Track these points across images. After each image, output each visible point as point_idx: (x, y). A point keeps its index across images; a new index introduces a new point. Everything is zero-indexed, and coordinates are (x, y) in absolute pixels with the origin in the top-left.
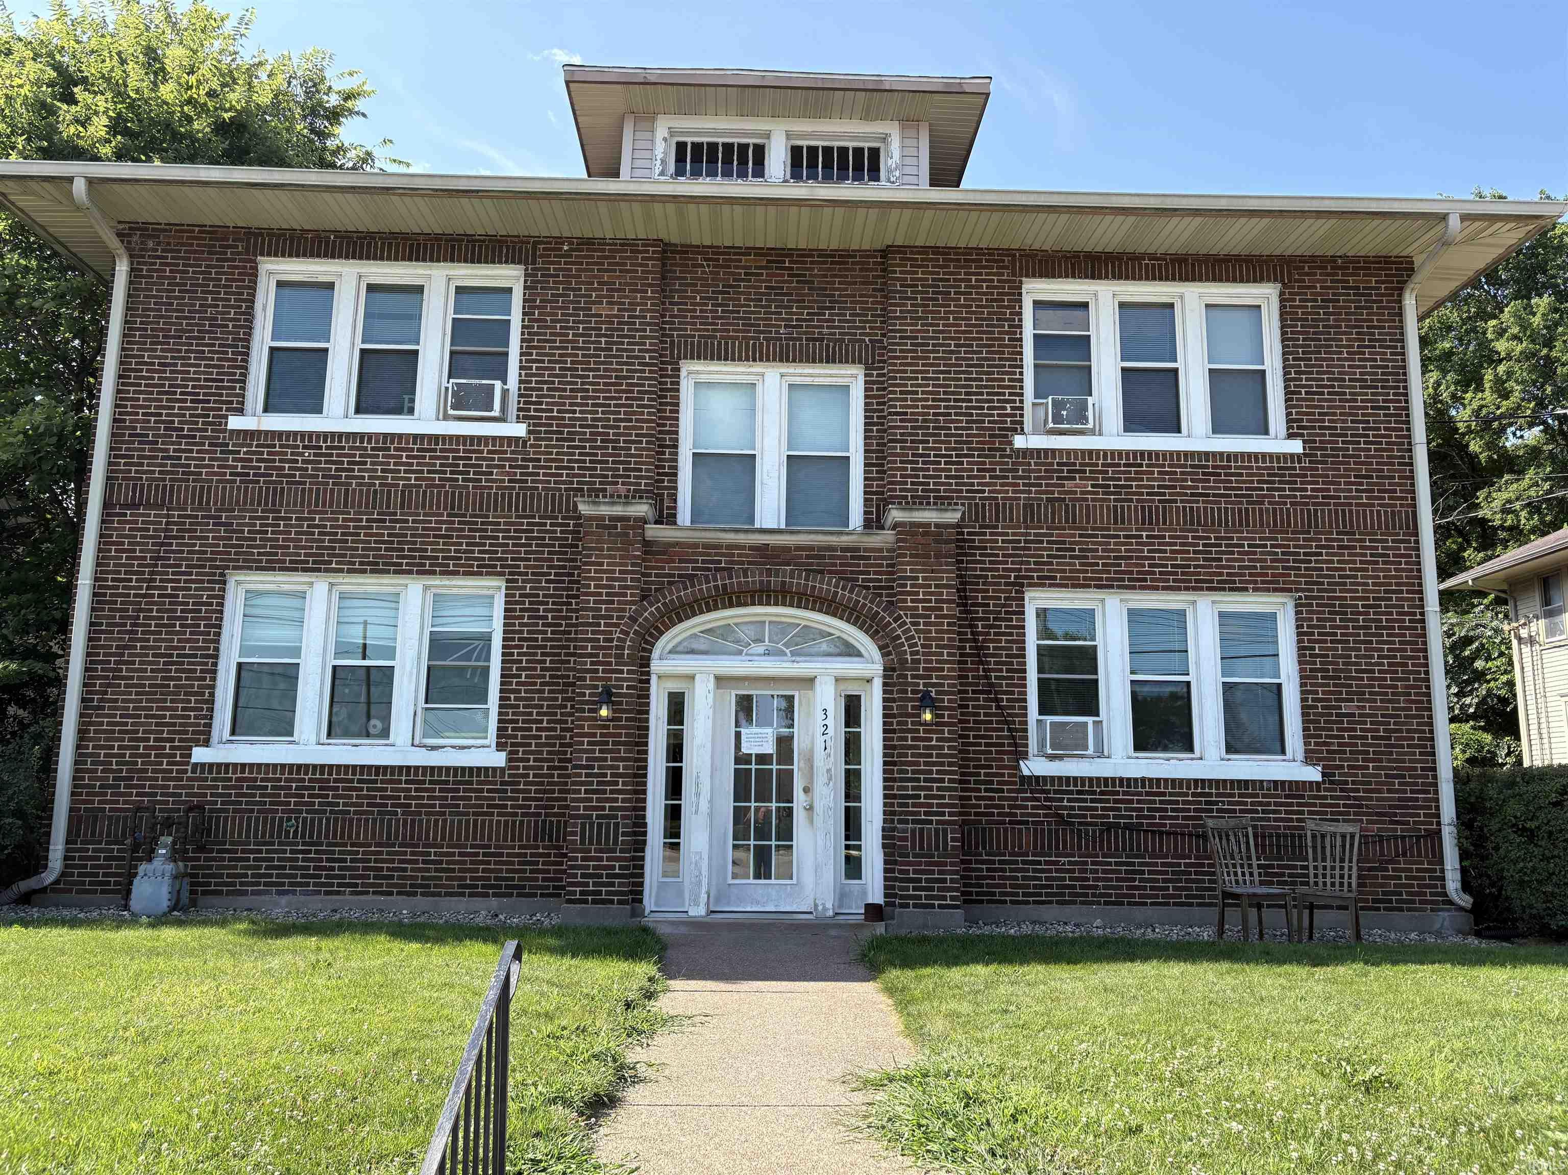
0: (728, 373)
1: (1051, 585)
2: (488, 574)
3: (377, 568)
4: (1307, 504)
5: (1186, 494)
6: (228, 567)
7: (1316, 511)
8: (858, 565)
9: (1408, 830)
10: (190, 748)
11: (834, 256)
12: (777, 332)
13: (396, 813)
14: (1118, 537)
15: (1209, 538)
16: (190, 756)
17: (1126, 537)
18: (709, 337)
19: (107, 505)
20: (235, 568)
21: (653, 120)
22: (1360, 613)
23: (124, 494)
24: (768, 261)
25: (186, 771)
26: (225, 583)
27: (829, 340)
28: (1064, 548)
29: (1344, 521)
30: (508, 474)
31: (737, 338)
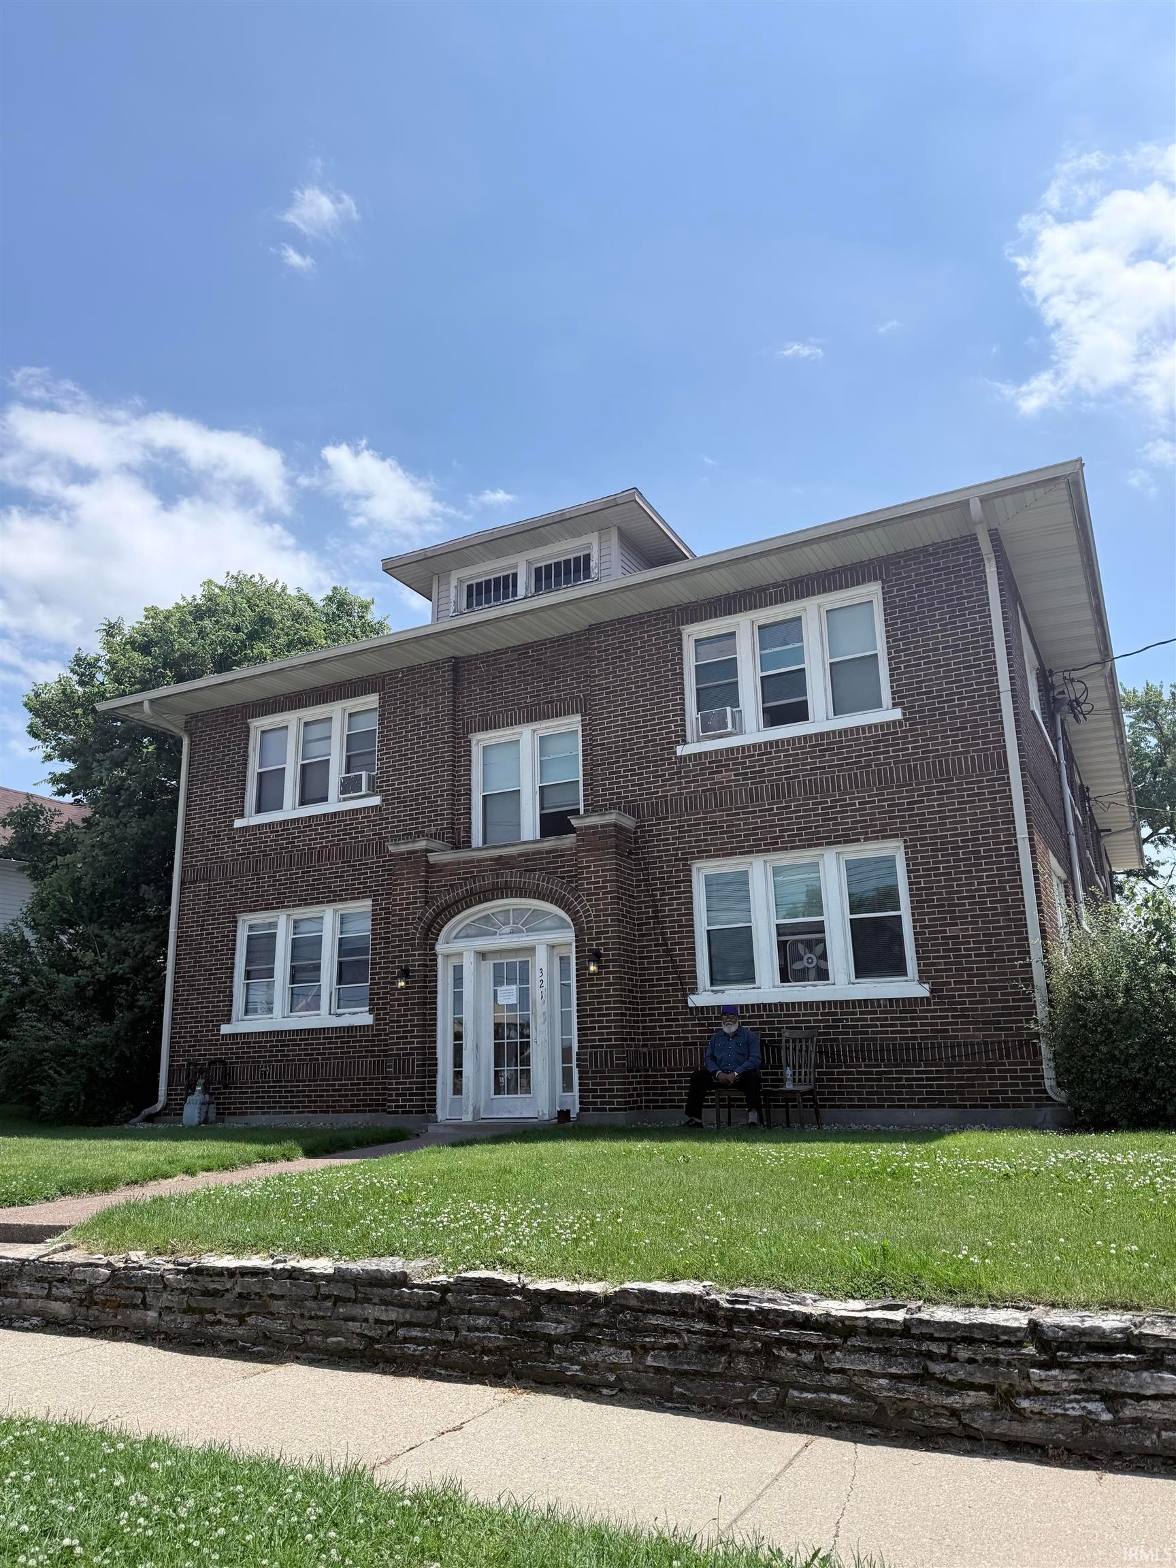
0: (501, 736)
1: (707, 857)
2: (363, 898)
3: (306, 902)
4: (909, 761)
5: (807, 770)
6: (235, 913)
7: (915, 766)
8: (557, 862)
9: (1012, 1035)
10: (219, 1025)
11: (559, 641)
12: (525, 703)
13: (318, 1059)
14: (755, 812)
15: (827, 802)
16: (219, 1030)
17: (761, 811)
18: (485, 715)
19: (183, 883)
20: (240, 912)
21: (449, 576)
22: (960, 848)
23: (191, 876)
24: (519, 654)
25: (218, 1040)
26: (236, 922)
27: (557, 701)
28: (715, 827)
29: (941, 769)
30: (372, 830)
31: (501, 712)
